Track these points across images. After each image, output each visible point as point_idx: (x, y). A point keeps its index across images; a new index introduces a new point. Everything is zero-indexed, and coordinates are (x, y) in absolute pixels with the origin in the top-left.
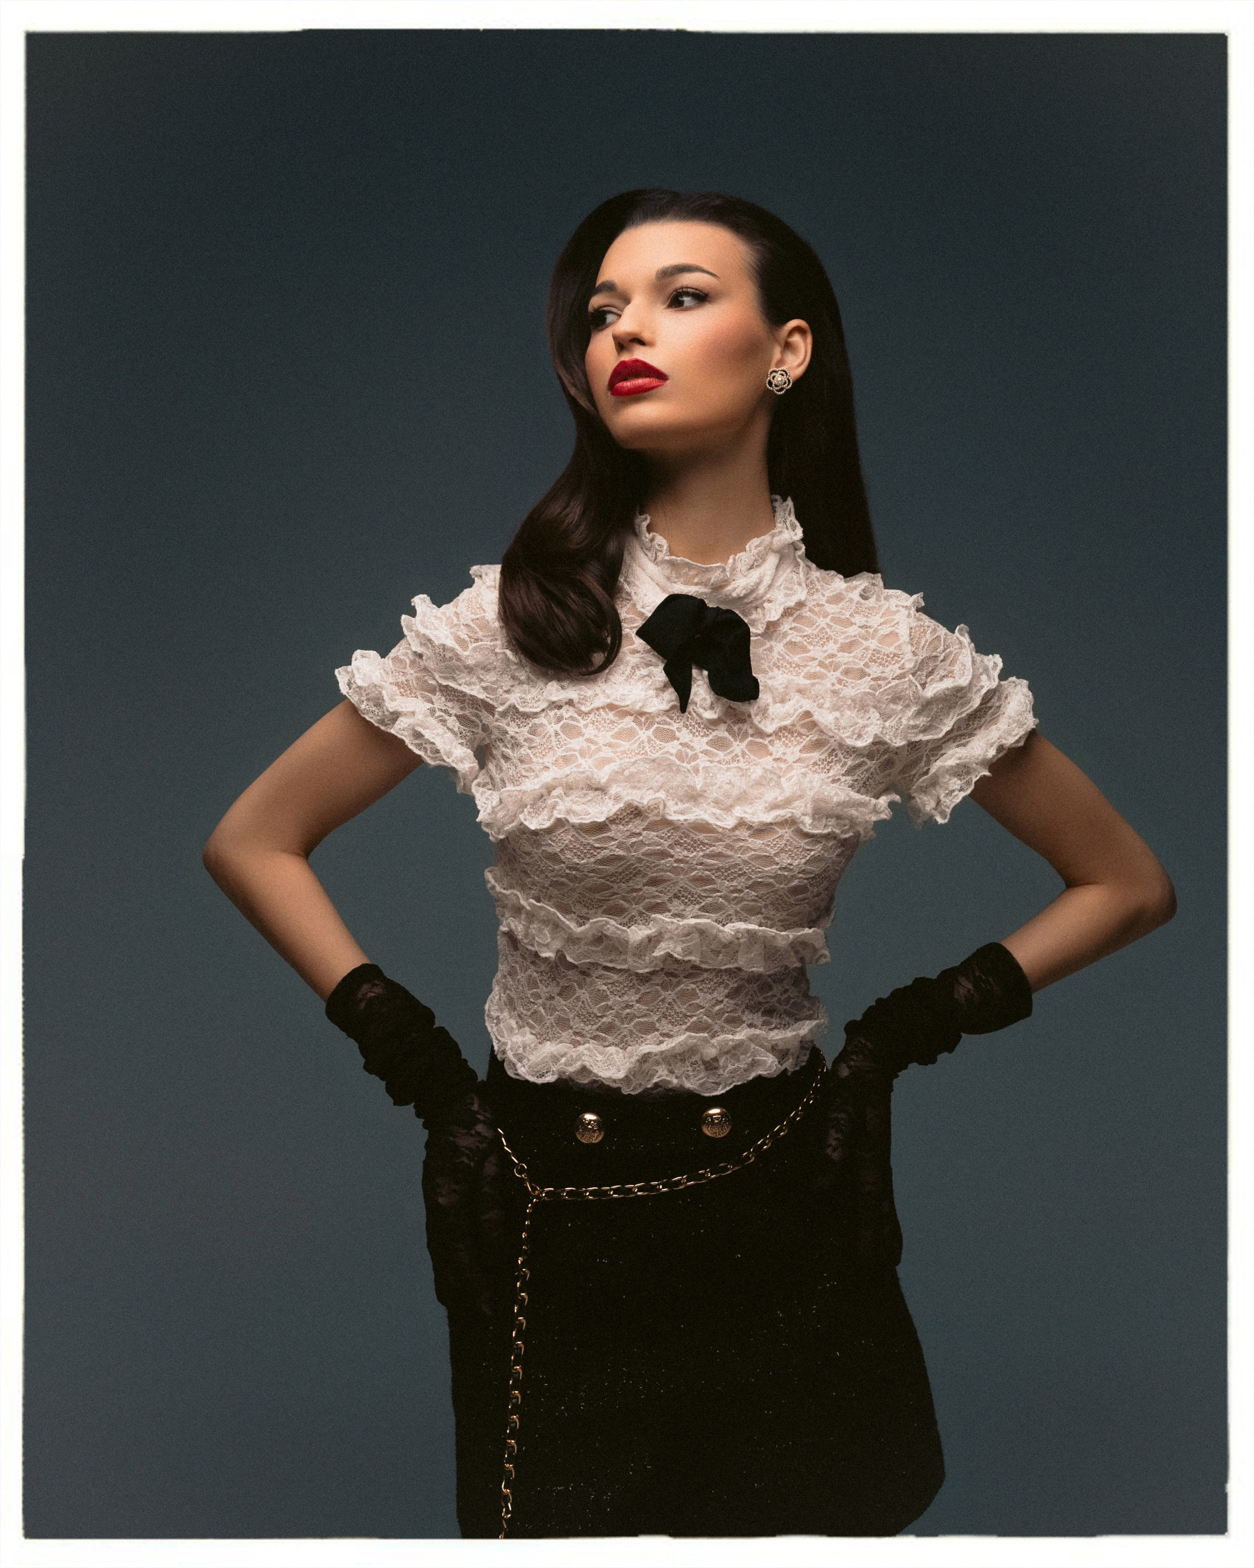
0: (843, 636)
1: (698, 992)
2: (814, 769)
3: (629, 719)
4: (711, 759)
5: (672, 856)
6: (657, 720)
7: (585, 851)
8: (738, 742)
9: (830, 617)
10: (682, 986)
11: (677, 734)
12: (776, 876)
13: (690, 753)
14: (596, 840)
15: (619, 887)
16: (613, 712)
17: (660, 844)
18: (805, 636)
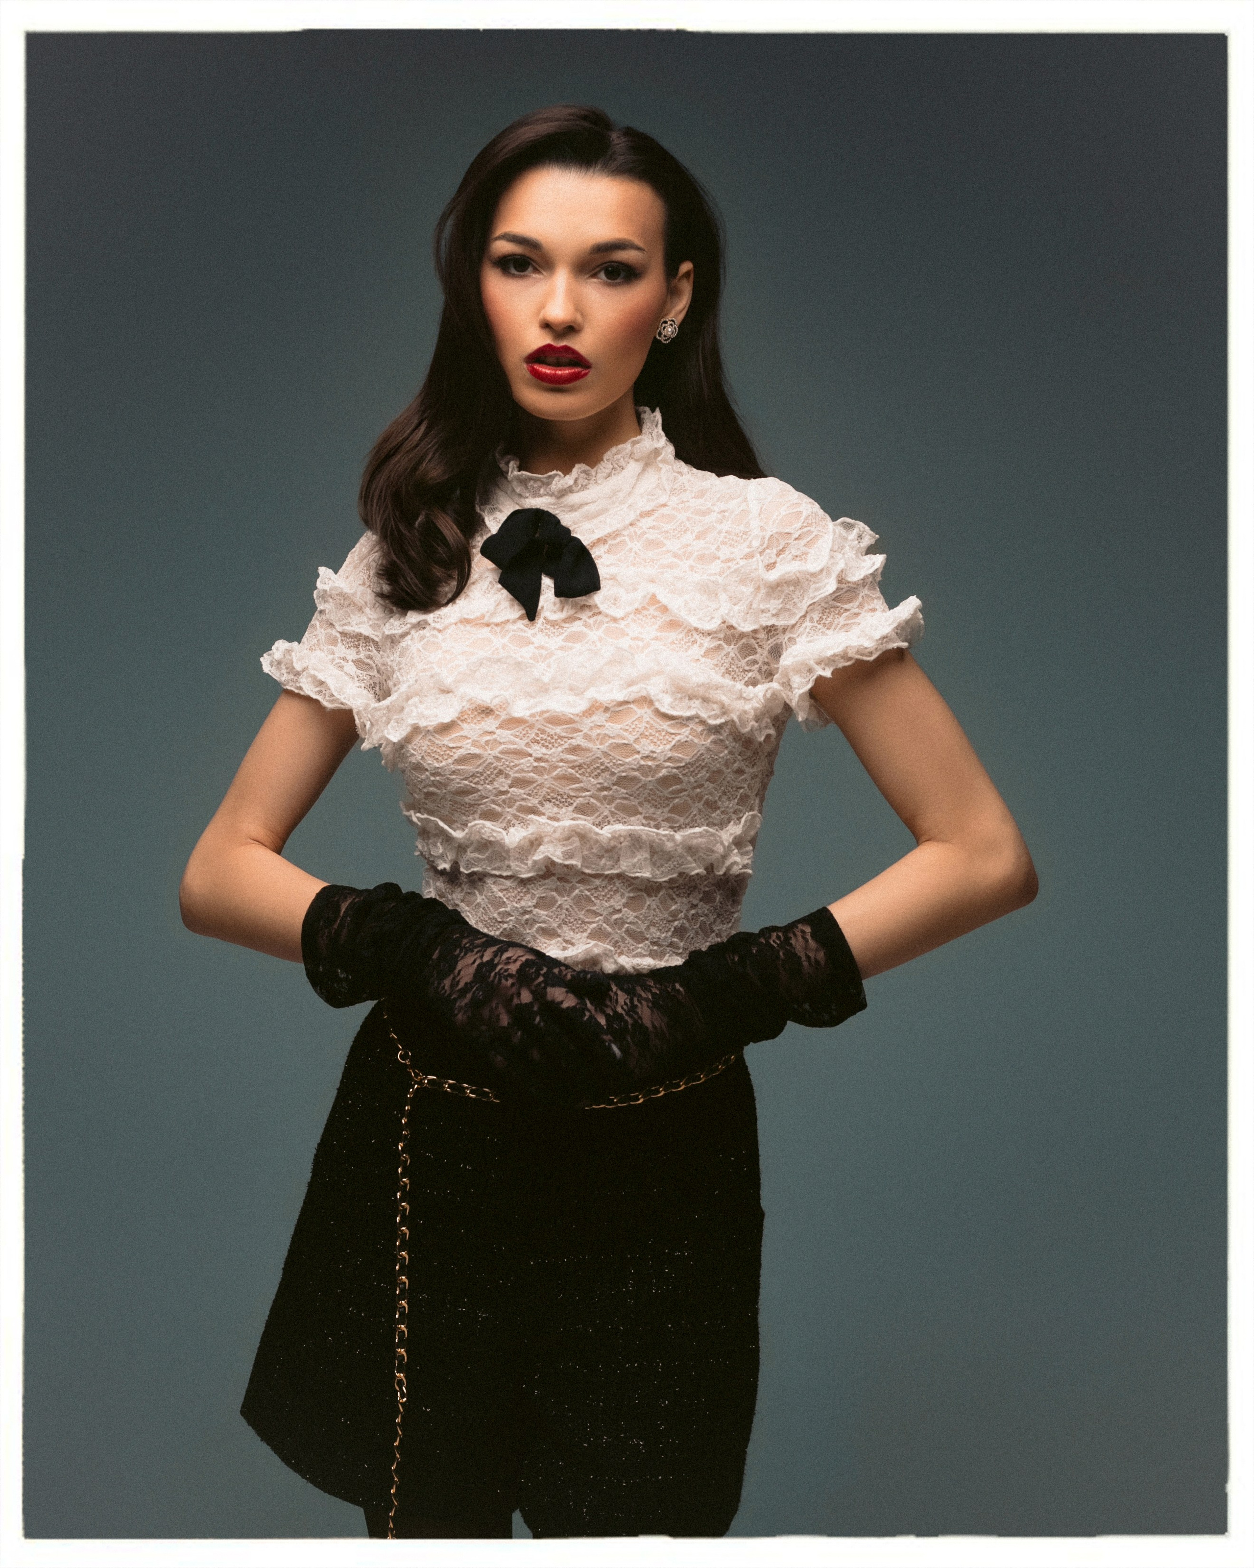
1: (593, 899)
2: (671, 647)
4: (566, 653)
5: (531, 755)
6: (512, 627)
7: (442, 753)
8: (594, 632)
9: (691, 510)
10: (577, 891)
11: (533, 639)
12: (640, 767)
13: (545, 653)
14: (450, 740)
15: (485, 789)
17: (515, 743)
18: (662, 532)
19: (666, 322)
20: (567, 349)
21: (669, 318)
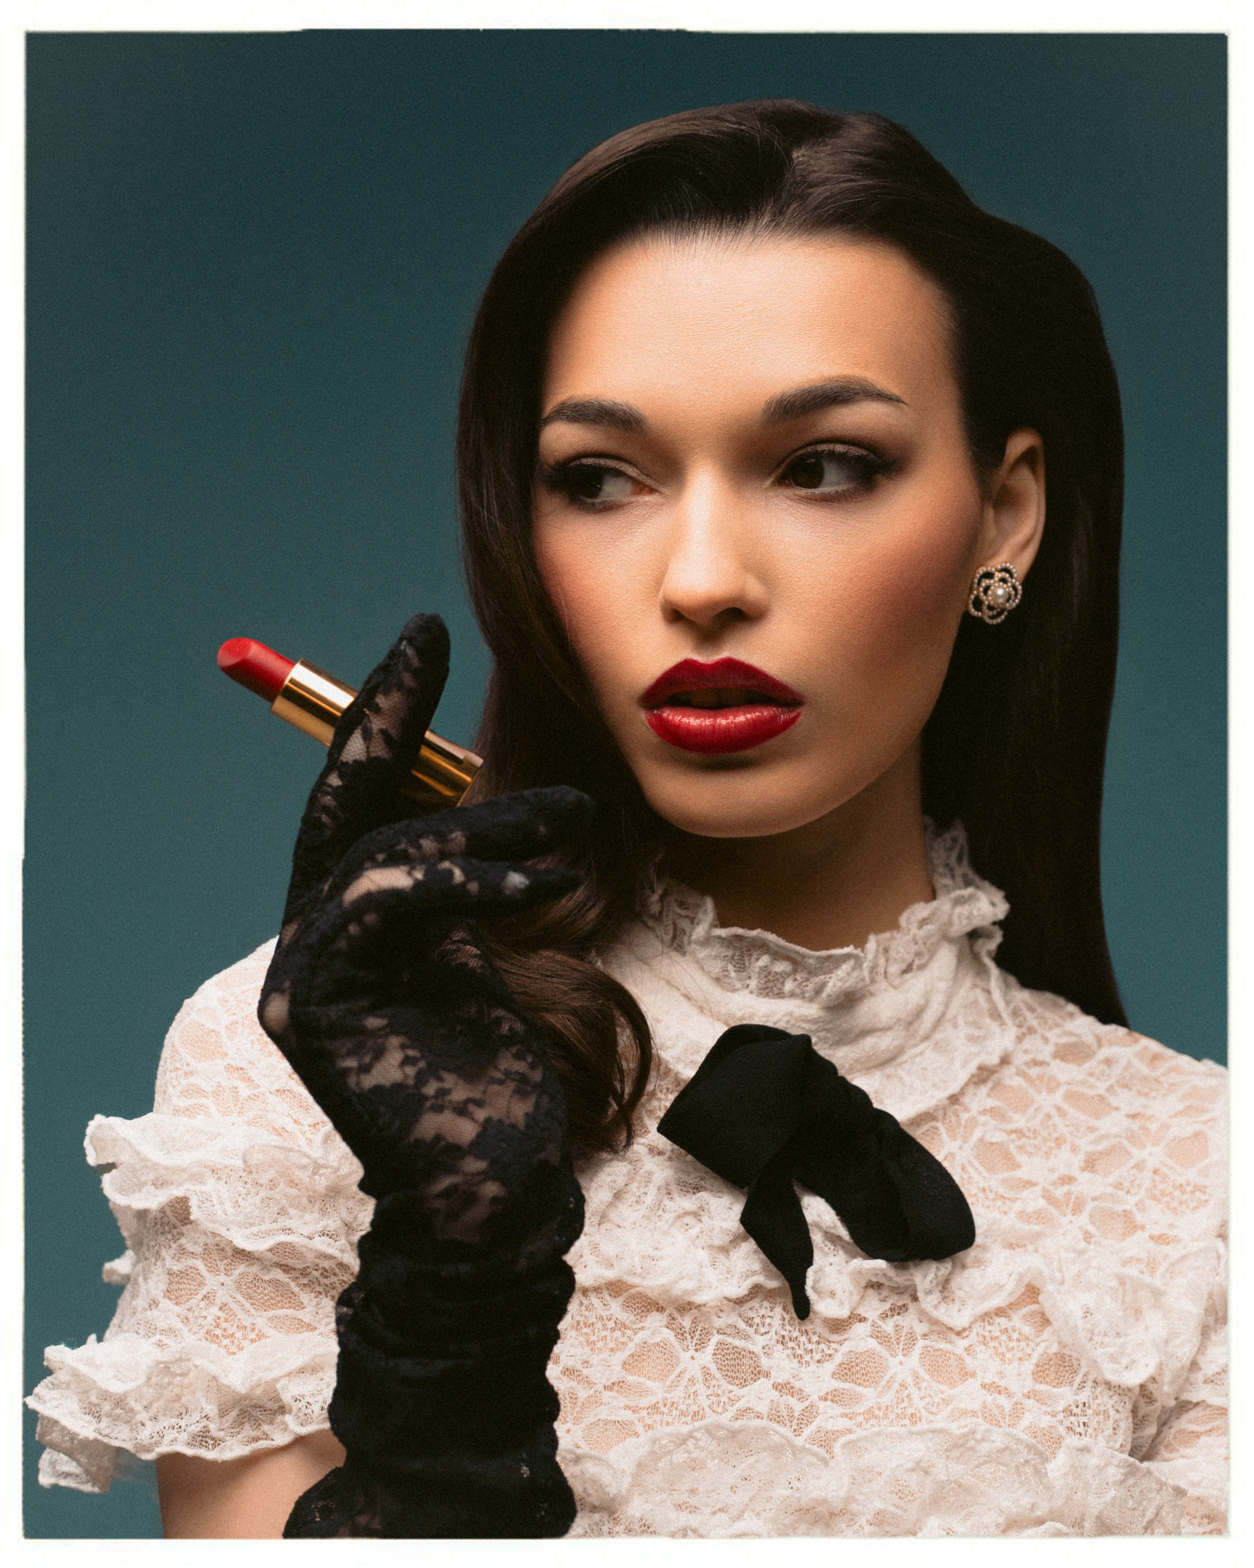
0: (1091, 1137)
3: (655, 1320)
4: (848, 1411)
6: (718, 1323)
8: (900, 1357)
9: (1061, 1092)
11: (764, 1362)
13: (798, 1407)
16: (620, 1300)
18: (1012, 1132)
19: (989, 575)
20: (731, 665)
21: (995, 564)
